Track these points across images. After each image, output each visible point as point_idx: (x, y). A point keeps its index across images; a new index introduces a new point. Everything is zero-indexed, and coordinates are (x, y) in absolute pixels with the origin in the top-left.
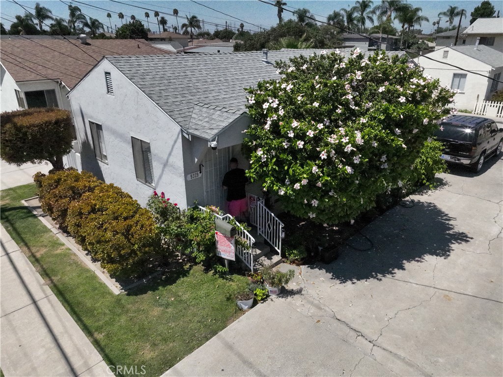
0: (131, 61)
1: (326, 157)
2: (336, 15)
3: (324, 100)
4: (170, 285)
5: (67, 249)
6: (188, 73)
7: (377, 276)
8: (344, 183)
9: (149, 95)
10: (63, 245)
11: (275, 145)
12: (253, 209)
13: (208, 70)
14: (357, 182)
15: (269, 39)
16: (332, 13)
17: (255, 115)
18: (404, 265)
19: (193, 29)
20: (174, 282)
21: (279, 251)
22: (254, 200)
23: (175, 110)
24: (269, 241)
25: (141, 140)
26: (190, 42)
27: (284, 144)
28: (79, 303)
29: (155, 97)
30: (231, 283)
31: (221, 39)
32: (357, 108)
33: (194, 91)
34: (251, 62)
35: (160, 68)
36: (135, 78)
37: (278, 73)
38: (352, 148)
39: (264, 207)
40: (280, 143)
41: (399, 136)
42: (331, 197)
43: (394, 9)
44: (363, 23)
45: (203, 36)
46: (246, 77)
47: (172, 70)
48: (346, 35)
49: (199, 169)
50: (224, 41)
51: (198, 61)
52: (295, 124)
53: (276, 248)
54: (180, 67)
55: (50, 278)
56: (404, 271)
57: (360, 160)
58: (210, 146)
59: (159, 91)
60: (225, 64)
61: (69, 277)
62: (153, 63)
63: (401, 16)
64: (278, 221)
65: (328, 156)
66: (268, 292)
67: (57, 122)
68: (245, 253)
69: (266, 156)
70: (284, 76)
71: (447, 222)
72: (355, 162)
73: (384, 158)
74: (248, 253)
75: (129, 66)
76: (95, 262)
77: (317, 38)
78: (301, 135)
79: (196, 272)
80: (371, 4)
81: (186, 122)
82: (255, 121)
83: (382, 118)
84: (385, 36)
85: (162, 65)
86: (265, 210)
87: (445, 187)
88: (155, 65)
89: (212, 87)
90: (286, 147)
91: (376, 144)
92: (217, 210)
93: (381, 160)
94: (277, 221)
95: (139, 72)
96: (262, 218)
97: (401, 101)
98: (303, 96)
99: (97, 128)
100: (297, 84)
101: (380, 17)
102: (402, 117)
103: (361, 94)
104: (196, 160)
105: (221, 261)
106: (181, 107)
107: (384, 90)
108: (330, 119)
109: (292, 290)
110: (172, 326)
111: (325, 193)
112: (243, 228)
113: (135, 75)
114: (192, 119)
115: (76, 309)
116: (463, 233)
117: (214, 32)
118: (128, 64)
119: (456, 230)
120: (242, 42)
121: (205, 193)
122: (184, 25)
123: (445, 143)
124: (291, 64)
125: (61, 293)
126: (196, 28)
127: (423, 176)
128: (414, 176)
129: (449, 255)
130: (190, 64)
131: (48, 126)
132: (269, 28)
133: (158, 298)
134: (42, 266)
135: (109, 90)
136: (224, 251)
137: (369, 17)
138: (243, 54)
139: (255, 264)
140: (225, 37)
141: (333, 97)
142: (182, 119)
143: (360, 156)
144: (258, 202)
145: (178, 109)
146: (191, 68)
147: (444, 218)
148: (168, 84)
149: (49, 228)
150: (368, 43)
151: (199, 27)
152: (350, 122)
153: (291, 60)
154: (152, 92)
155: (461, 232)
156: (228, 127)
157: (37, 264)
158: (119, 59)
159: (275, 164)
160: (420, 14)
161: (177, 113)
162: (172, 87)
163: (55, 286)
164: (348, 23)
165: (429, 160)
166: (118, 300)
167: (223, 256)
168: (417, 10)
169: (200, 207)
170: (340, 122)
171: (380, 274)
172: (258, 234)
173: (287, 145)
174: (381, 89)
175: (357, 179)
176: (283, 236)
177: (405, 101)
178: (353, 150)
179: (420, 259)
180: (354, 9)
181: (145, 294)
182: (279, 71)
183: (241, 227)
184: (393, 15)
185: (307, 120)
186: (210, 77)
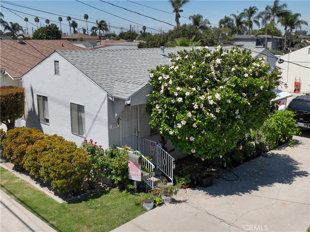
0: (72, 54)
1: (197, 108)
2: (227, 20)
3: (197, 75)
4: (97, 198)
5: (21, 180)
6: (110, 62)
7: (239, 193)
8: (211, 126)
9: (86, 74)
10: (19, 178)
11: (167, 102)
12: (153, 152)
13: (123, 60)
14: (219, 125)
15: (168, 39)
16: (223, 18)
17: (155, 85)
18: (258, 188)
19: (101, 31)
20: (99, 197)
21: (172, 179)
22: (154, 145)
23: (103, 83)
24: (164, 173)
25: (78, 105)
26: (98, 42)
27: (172, 101)
28: (36, 207)
29: (90, 76)
30: (138, 197)
31: (126, 39)
32: (218, 80)
33: (115, 72)
34: (152, 55)
35: (91, 58)
36: (76, 64)
37: (170, 61)
38: (213, 102)
39: (161, 148)
40: (170, 100)
41: (245, 98)
42: (203, 134)
43: (276, 15)
44: (251, 26)
45: (109, 37)
46: (149, 64)
47: (99, 59)
48: (236, 36)
49: (117, 122)
50: (128, 42)
51: (116, 54)
52: (178, 88)
53: (170, 178)
54: (104, 57)
55: (14, 195)
56: (258, 191)
57: (219, 110)
58: (127, 103)
59: (92, 72)
60: (134, 56)
61: (26, 195)
62: (86, 55)
63: (283, 20)
64: (171, 157)
65: (199, 107)
66: (163, 200)
67: (17, 95)
68: (148, 180)
69: (161, 110)
70: (174, 63)
71: (295, 166)
72: (217, 111)
73: (237, 112)
74: (150, 180)
75: (72, 57)
76: (43, 187)
77: (208, 39)
78: (182, 95)
79: (114, 192)
80: (256, 11)
81: (111, 90)
82: (155, 89)
83: (234, 86)
84: (270, 36)
85: (92, 56)
86: (162, 150)
87: (299, 145)
88: (88, 57)
89: (126, 70)
90: (173, 102)
91: (229, 101)
92: (129, 148)
93: (236, 113)
94: (169, 157)
95: (78, 60)
96: (160, 157)
97: (246, 76)
98: (184, 73)
99: (44, 99)
100: (182, 67)
101: (264, 21)
102: (246, 85)
103: (221, 73)
104: (116, 115)
105: (132, 182)
106: (106, 82)
107: (234, 69)
108: (201, 86)
109: (180, 200)
110: (100, 218)
111: (199, 132)
112: (146, 159)
113: (76, 62)
114: (114, 89)
115: (35, 210)
116: (305, 172)
117: (119, 34)
118: (71, 55)
119: (301, 170)
120: (145, 42)
121: (121, 139)
122: (94, 28)
123: (295, 112)
124: (178, 55)
125: (23, 202)
126: (104, 31)
127: (280, 136)
128: (273, 136)
129: (292, 183)
130: (110, 56)
131: (11, 97)
132: (167, 31)
133: (89, 204)
134: (6, 189)
135: (57, 72)
136: (134, 175)
137: (255, 21)
138: (146, 50)
139: (155, 187)
140: (129, 38)
141: (203, 73)
142: (108, 89)
143: (220, 108)
144: (157, 145)
145: (105, 83)
146: (112, 59)
147: (294, 163)
148: (97, 68)
149: (6, 169)
150: (255, 42)
151: (106, 29)
152: (214, 89)
153: (178, 53)
154: (87, 73)
155: (303, 171)
156: (138, 92)
157: (3, 188)
158: (65, 52)
159: (167, 114)
160: (300, 18)
161: (105, 85)
162: (100, 70)
163: (18, 199)
164: (237, 25)
165: (284, 124)
166: (62, 206)
167: (133, 179)
168: (297, 15)
169: (118, 147)
170: (208, 89)
171: (241, 192)
172: (157, 169)
173: (174, 101)
174: (233, 69)
175: (219, 124)
176: (174, 167)
177: (248, 76)
178: (214, 103)
179: (270, 185)
180: (242, 14)
181: (80, 203)
182: (171, 59)
183: (145, 158)
184: (276, 19)
185: (186, 87)
186: (124, 64)
